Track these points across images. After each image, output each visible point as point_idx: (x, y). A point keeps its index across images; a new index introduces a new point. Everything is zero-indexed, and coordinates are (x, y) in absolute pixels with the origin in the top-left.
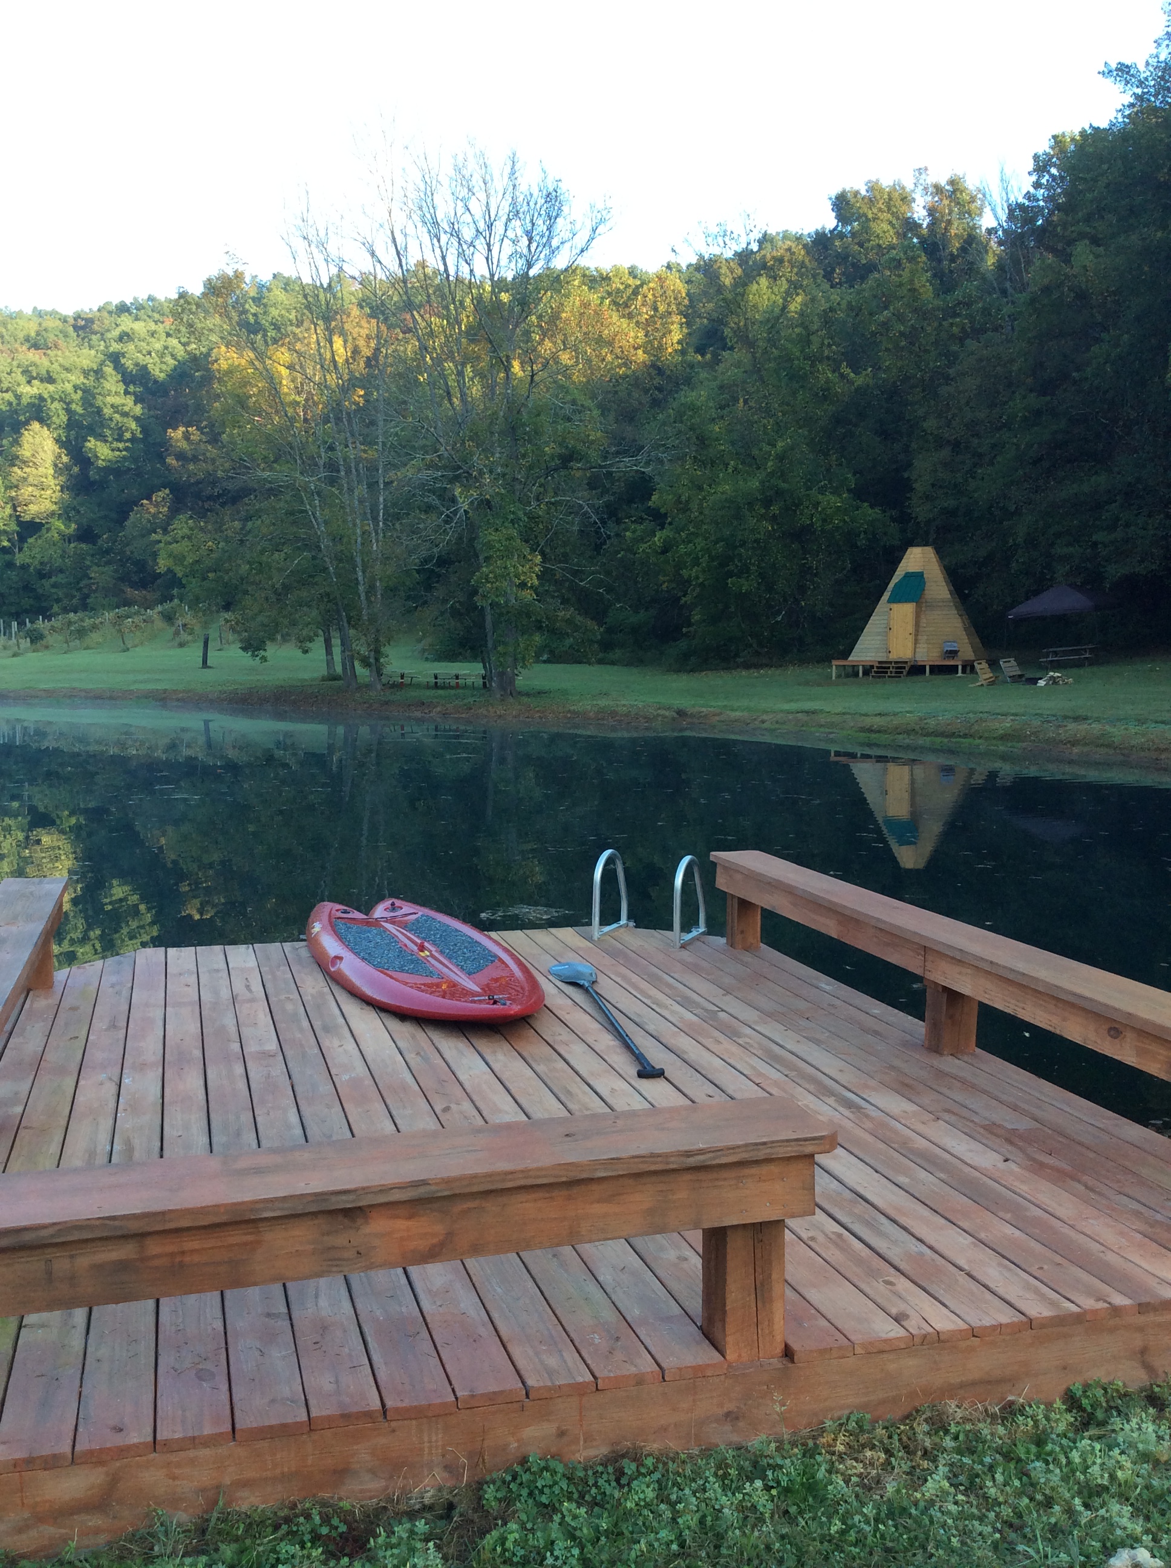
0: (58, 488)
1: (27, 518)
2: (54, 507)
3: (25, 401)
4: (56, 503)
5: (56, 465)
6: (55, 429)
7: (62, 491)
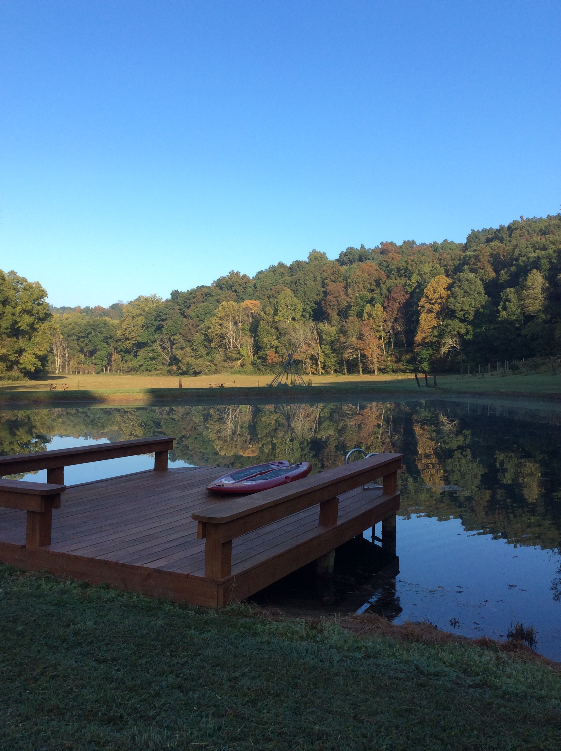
0: (543, 299)
1: (528, 313)
2: (540, 308)
3: (530, 260)
4: (541, 306)
5: (542, 288)
6: (544, 271)
7: (545, 300)
